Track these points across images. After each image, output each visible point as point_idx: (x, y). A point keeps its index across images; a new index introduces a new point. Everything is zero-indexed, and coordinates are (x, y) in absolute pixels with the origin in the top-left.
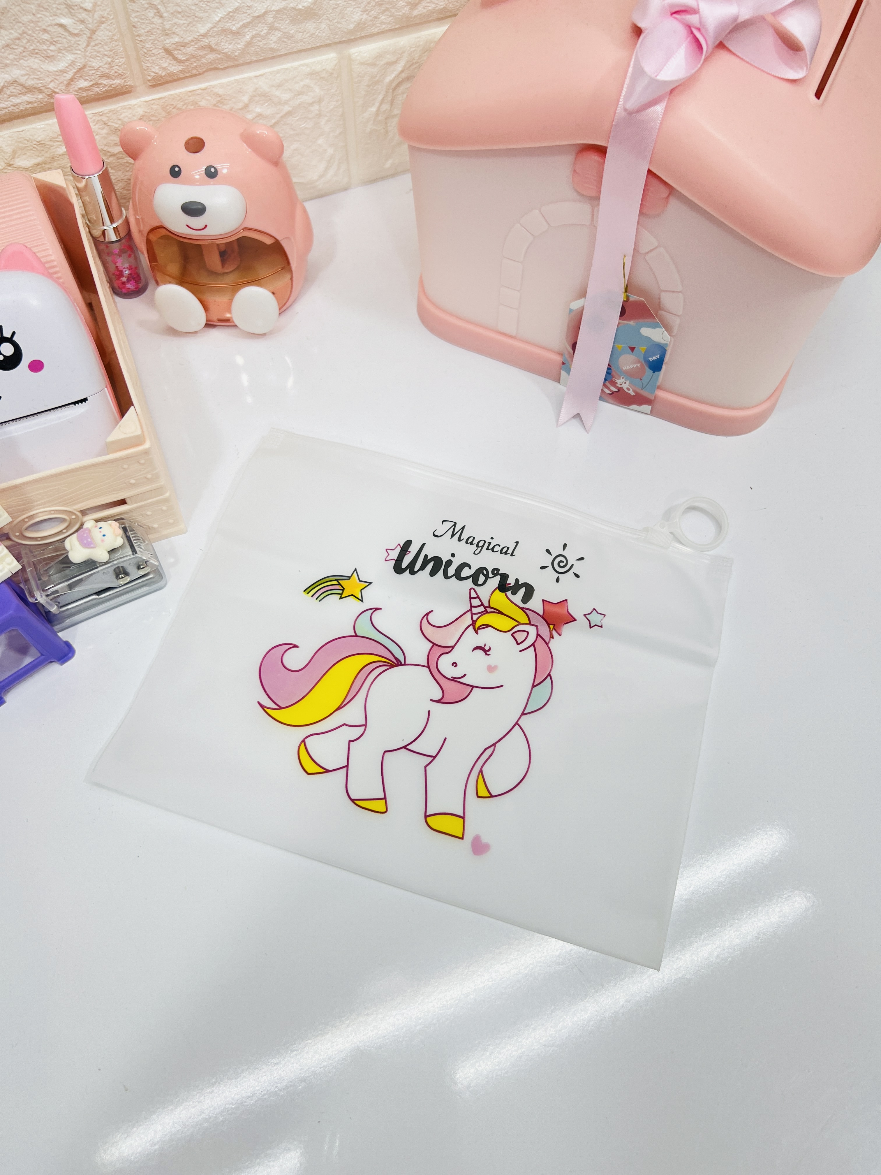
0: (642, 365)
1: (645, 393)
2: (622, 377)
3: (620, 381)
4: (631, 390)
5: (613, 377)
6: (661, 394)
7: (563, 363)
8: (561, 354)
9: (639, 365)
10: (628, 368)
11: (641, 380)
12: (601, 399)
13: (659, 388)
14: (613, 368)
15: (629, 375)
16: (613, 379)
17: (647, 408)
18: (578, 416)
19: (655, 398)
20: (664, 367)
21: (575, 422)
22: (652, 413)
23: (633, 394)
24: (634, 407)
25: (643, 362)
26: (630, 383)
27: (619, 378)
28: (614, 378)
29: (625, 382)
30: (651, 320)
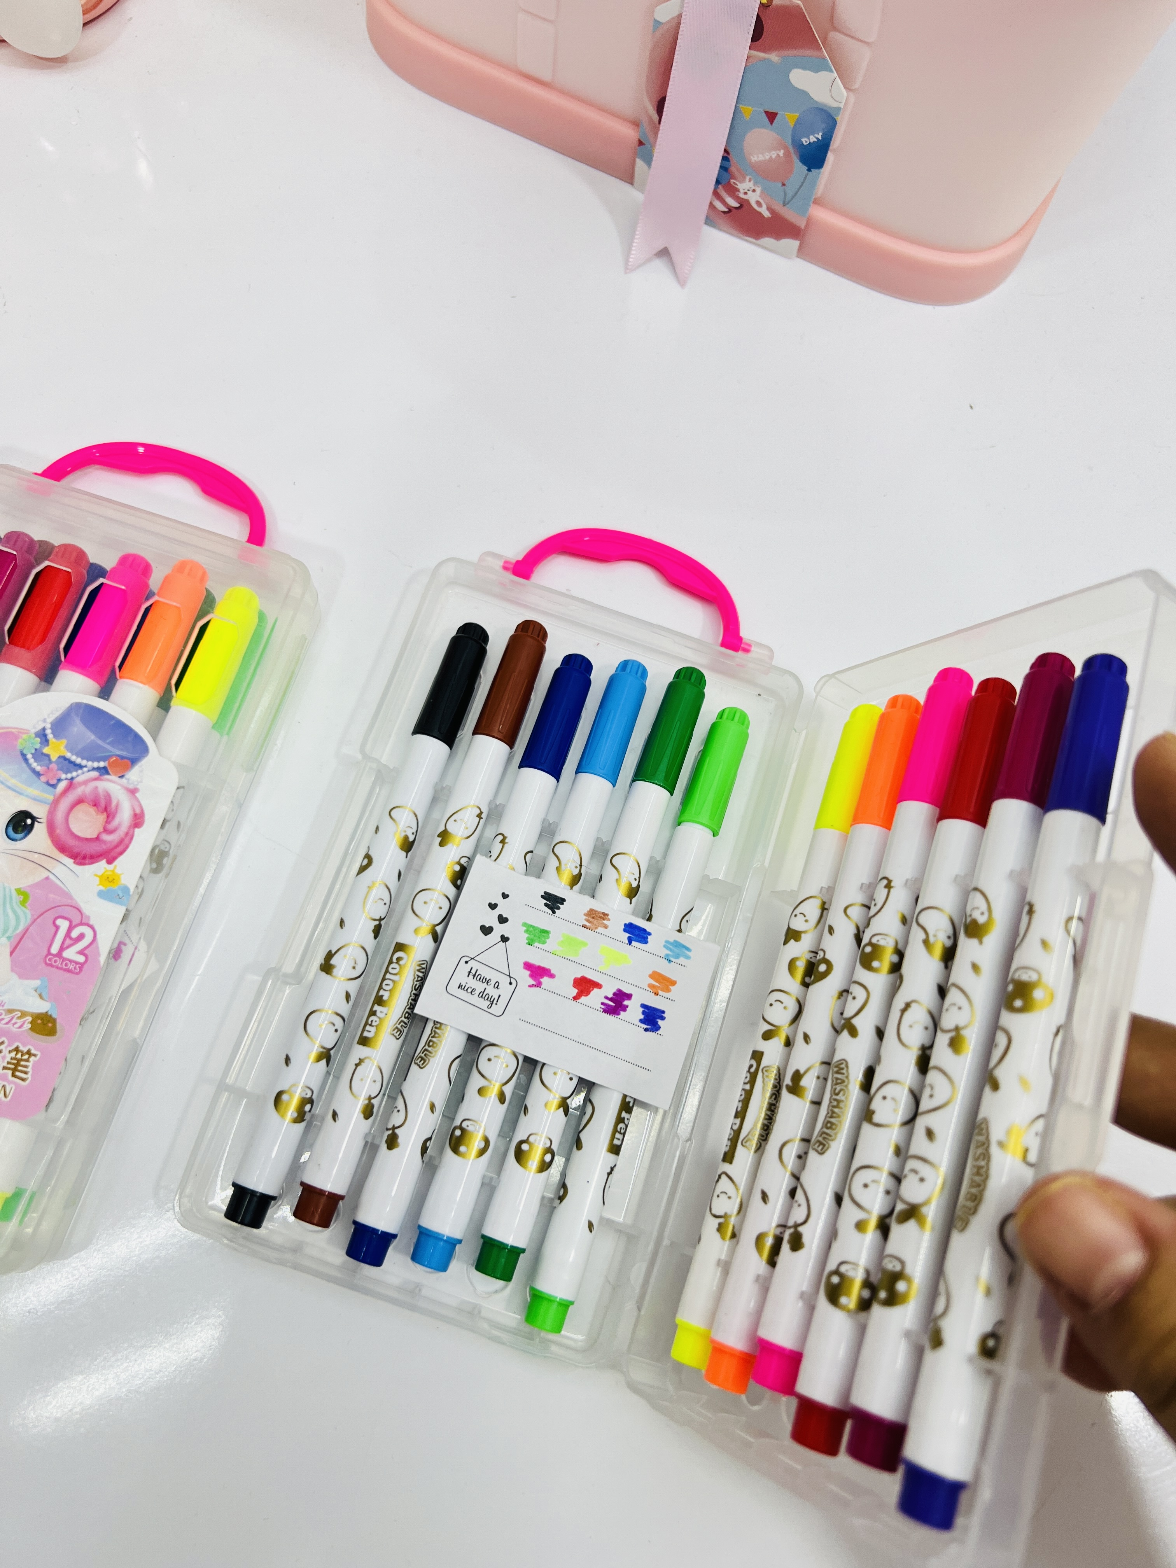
0: (787, 154)
1: (790, 214)
2: (748, 178)
3: (744, 186)
4: (764, 206)
5: (733, 177)
6: (820, 214)
7: (641, 143)
8: (636, 124)
9: (781, 153)
10: (761, 158)
11: (783, 185)
12: (709, 221)
13: (816, 202)
14: (733, 157)
15: (763, 173)
16: (732, 181)
17: (792, 244)
18: (664, 253)
19: (807, 225)
20: (830, 157)
21: (659, 265)
22: (802, 252)
23: (766, 214)
24: (768, 241)
25: (790, 147)
26: (762, 192)
27: (743, 181)
28: (733, 179)
29: (753, 188)
30: (813, 53)
